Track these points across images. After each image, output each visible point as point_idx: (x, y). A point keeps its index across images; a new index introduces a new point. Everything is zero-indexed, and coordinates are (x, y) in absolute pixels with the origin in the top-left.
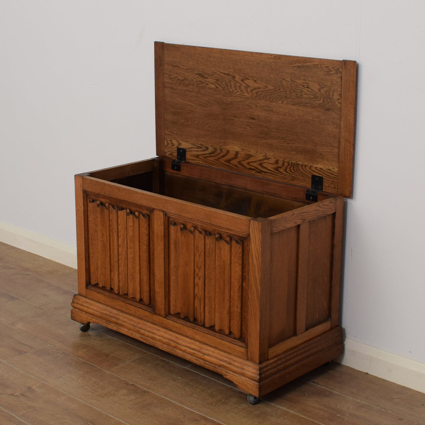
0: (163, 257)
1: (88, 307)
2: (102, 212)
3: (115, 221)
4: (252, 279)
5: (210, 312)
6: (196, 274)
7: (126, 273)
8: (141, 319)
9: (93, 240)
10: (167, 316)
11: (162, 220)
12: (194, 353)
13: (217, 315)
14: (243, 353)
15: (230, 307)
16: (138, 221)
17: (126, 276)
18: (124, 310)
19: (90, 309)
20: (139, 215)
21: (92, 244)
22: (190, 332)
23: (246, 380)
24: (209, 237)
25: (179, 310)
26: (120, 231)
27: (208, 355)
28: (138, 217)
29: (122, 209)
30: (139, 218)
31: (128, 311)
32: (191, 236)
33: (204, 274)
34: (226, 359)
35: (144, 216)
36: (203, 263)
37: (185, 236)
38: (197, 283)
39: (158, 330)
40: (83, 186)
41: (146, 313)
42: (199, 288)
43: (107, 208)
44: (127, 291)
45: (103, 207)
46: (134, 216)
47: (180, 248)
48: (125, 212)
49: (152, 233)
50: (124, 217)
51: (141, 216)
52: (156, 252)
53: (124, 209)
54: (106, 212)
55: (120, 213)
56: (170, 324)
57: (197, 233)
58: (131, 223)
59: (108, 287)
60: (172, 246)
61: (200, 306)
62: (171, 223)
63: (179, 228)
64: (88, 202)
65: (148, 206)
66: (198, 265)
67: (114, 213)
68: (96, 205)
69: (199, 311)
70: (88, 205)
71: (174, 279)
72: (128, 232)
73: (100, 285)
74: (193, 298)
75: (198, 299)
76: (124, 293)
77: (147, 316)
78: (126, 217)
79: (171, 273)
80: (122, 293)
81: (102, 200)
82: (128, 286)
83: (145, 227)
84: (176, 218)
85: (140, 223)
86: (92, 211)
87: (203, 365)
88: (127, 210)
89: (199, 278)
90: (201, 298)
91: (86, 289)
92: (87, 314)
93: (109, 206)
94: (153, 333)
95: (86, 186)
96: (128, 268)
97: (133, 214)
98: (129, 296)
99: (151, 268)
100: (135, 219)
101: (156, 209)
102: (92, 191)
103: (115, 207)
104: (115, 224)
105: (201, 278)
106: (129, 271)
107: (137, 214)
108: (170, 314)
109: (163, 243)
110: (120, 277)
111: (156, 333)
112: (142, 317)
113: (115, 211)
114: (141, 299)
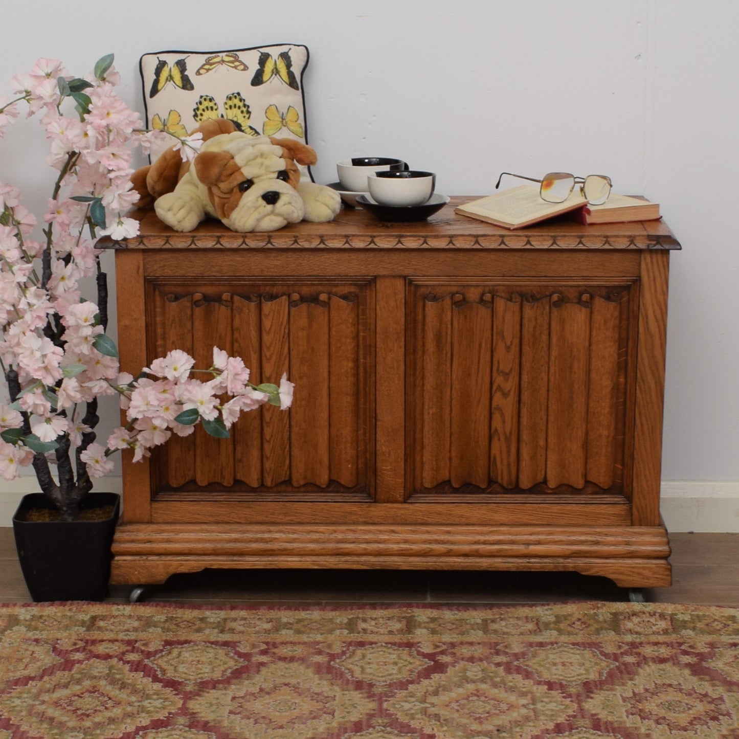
0: (402, 374)
1: (168, 541)
2: (208, 314)
3: (252, 329)
4: (646, 363)
5: (533, 457)
6: (494, 388)
7: (286, 436)
8: (333, 524)
10: (409, 497)
11: (401, 296)
12: (499, 551)
13: (552, 457)
14: (619, 515)
15: (587, 433)
16: (326, 313)
17: (286, 441)
18: (279, 518)
19: (176, 542)
20: (329, 298)
22: (476, 513)
23: (637, 563)
24: (533, 306)
25: (445, 476)
26: (268, 348)
27: (539, 543)
28: (327, 305)
29: (273, 297)
30: (329, 307)
31: (292, 518)
32: (484, 312)
33: (517, 383)
34: (583, 538)
35: (345, 297)
36: (517, 361)
37: (466, 317)
38: (498, 405)
39: (394, 532)
40: (144, 268)
41: (347, 507)
42: (502, 415)
43: (224, 303)
44: (288, 474)
45: (212, 303)
46: (313, 305)
47: (449, 346)
48: (283, 301)
49: (369, 329)
50: (282, 312)
51: (335, 299)
52: (380, 369)
53: (281, 296)
54: (222, 312)
55: (268, 307)
56: (421, 511)
57: (500, 304)
58: (304, 322)
59: (228, 482)
60: (431, 345)
61: (509, 451)
62: (425, 298)
63: (447, 302)
64: (158, 303)
65: (358, 274)
66: (501, 368)
67: (249, 310)
68: (189, 304)
69: (505, 462)
70: (158, 310)
71: (433, 414)
72: (292, 344)
73: (202, 481)
74: (487, 440)
75: (502, 438)
76: (280, 481)
77: (351, 513)
78: (287, 311)
79: (427, 402)
80: (274, 482)
81: (209, 290)
82: (290, 463)
83: (351, 320)
84: (439, 285)
85: (334, 314)
86: (177, 319)
87: (525, 567)
88: (289, 296)
89: (505, 395)
90: (511, 433)
91: (151, 504)
92: (163, 558)
93: (232, 298)
94: (379, 543)
95: (155, 267)
96: (293, 423)
97: (307, 301)
98: (295, 484)
99: (362, 406)
100: (319, 311)
101: (384, 276)
102: (177, 274)
103: (252, 296)
104: (254, 334)
105: (512, 393)
106: (295, 430)
107: (323, 297)
108: (415, 491)
109: (402, 344)
110: (267, 448)
111: (388, 540)
112: (334, 519)
113: (253, 305)
114: (331, 481)
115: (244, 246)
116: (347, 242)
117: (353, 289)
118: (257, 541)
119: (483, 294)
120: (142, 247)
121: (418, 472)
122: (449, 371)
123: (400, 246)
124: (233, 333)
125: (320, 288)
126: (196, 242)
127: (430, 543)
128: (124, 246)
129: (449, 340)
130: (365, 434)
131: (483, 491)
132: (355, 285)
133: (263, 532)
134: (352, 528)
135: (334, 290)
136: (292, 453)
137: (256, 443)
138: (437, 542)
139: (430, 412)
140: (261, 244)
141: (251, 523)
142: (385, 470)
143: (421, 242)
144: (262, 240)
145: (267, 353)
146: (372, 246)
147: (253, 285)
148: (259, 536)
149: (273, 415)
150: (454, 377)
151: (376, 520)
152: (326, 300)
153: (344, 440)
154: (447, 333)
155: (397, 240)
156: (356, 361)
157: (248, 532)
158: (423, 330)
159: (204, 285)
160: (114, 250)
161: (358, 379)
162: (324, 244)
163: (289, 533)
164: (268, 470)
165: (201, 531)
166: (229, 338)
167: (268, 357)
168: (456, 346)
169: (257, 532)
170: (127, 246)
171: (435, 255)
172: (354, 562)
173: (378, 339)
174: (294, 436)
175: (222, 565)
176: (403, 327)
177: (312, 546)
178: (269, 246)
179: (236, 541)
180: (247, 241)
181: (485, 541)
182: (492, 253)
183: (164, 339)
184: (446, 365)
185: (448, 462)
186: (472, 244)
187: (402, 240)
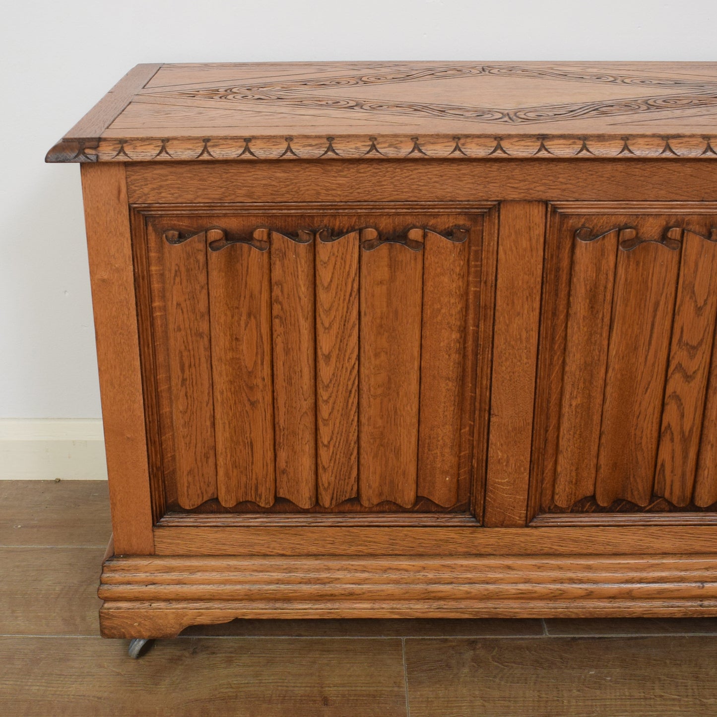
0: (533, 348)
1: (179, 582)
2: (231, 261)
3: (301, 283)
6: (672, 367)
7: (353, 437)
8: (421, 556)
9: (190, 366)
10: (533, 519)
11: (539, 231)
16: (420, 257)
17: (353, 445)
18: (342, 549)
19: (193, 583)
20: (425, 236)
21: (184, 380)
22: (629, 539)
25: (587, 488)
28: (420, 245)
29: (335, 234)
30: (424, 248)
31: (360, 548)
32: (666, 255)
35: (448, 234)
37: (638, 264)
38: (675, 392)
39: (509, 568)
40: (128, 191)
41: (442, 534)
42: (680, 405)
43: (258, 244)
44: (355, 488)
45: (238, 244)
46: (398, 245)
47: (607, 307)
48: (351, 240)
49: (485, 282)
50: (348, 257)
51: (433, 237)
52: (499, 342)
53: (347, 232)
54: (253, 258)
55: (325, 249)
56: (549, 538)
57: (693, 243)
58: (383, 272)
59: (266, 500)
60: (580, 306)
61: (685, 457)
62: (575, 234)
63: (610, 241)
64: (152, 244)
65: (471, 198)
66: (684, 338)
67: (297, 255)
68: (201, 246)
69: (679, 472)
70: (153, 254)
71: (577, 406)
72: (363, 305)
73: (227, 501)
74: (654, 441)
75: (677, 438)
76: (344, 499)
77: (447, 541)
78: (356, 255)
79: (568, 388)
80: (334, 502)
81: (233, 224)
82: (358, 474)
83: (458, 270)
84: (598, 214)
85: (431, 259)
86: (183, 269)
87: (696, 611)
88: (361, 231)
89: (688, 378)
90: (691, 430)
91: (153, 531)
92: (175, 605)
93: (269, 235)
94: (488, 583)
95: (146, 190)
96: (364, 420)
97: (387, 239)
98: (366, 503)
99: (468, 394)
100: (407, 255)
101: (513, 201)
102: (180, 200)
103: (300, 232)
104: (304, 290)
105: (699, 375)
106: (365, 429)
107: (415, 234)
108: (542, 511)
109: (537, 305)
110: (324, 455)
111: (502, 579)
112: (421, 550)
113: (302, 248)
114: (418, 499)
115: (289, 156)
116: (457, 148)
117: (461, 221)
118: (309, 582)
119: (667, 229)
120: (122, 158)
121: (547, 484)
122: (605, 343)
123: (543, 154)
124: (271, 291)
125: (409, 220)
126: (210, 150)
127: (562, 583)
128: (93, 158)
129: (609, 298)
130: (472, 433)
131: (641, 510)
132: (466, 214)
133: (318, 570)
134: (449, 562)
135: (432, 222)
136: (362, 461)
137: (308, 448)
138: (572, 581)
139: (572, 403)
140: (317, 153)
141: (300, 556)
142: (499, 483)
143: (578, 147)
144: (318, 146)
145: (324, 319)
146: (499, 154)
147: (302, 216)
148: (312, 575)
149: (333, 408)
150: (613, 352)
151: (483, 551)
152: (420, 239)
153: (441, 442)
154: (606, 288)
155: (539, 144)
156: (463, 330)
157: (296, 570)
158: (570, 282)
159: (225, 215)
160: (79, 164)
161: (464, 356)
162: (420, 151)
163: (356, 570)
164: (326, 485)
165: (229, 569)
166: (265, 296)
167: (327, 325)
168: (619, 308)
169: (309, 571)
170: (98, 157)
171: (598, 167)
172: (451, 610)
173: (498, 297)
174: (364, 438)
175: (260, 614)
176: (539, 279)
177: (390, 588)
178: (330, 155)
179: (278, 582)
180: (294, 147)
181: (641, 579)
182: (688, 165)
183: (163, 297)
184: (601, 335)
185: (593, 471)
186: (661, 150)
187: (547, 144)
